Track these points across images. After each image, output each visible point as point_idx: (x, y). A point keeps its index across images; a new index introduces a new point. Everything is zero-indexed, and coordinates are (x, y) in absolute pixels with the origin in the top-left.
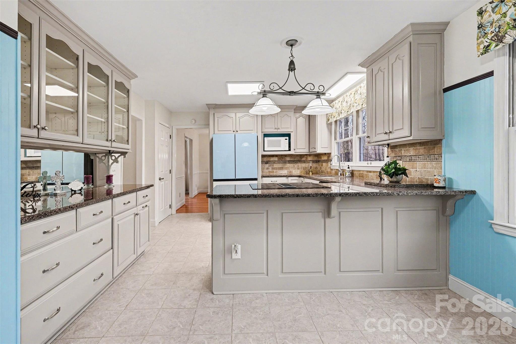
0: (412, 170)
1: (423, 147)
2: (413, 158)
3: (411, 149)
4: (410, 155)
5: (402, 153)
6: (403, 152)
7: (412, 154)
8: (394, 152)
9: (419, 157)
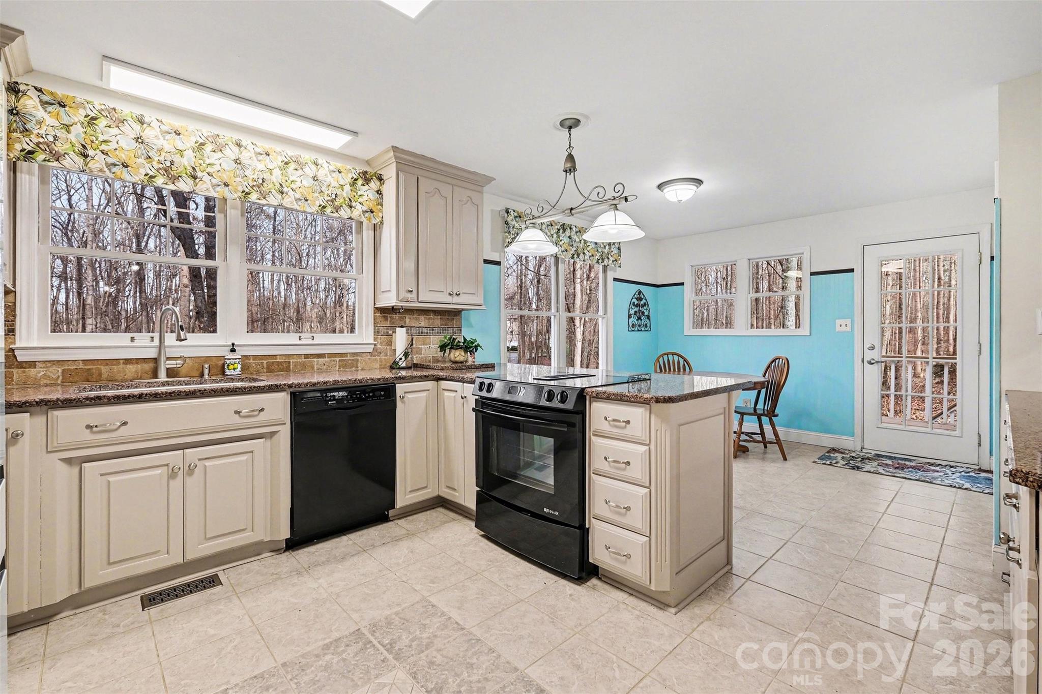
0: (423, 346)
1: (439, 317)
2: (425, 330)
3: (422, 318)
4: (420, 325)
5: (405, 322)
6: (407, 321)
7: (422, 324)
8: (389, 319)
9: (433, 330)
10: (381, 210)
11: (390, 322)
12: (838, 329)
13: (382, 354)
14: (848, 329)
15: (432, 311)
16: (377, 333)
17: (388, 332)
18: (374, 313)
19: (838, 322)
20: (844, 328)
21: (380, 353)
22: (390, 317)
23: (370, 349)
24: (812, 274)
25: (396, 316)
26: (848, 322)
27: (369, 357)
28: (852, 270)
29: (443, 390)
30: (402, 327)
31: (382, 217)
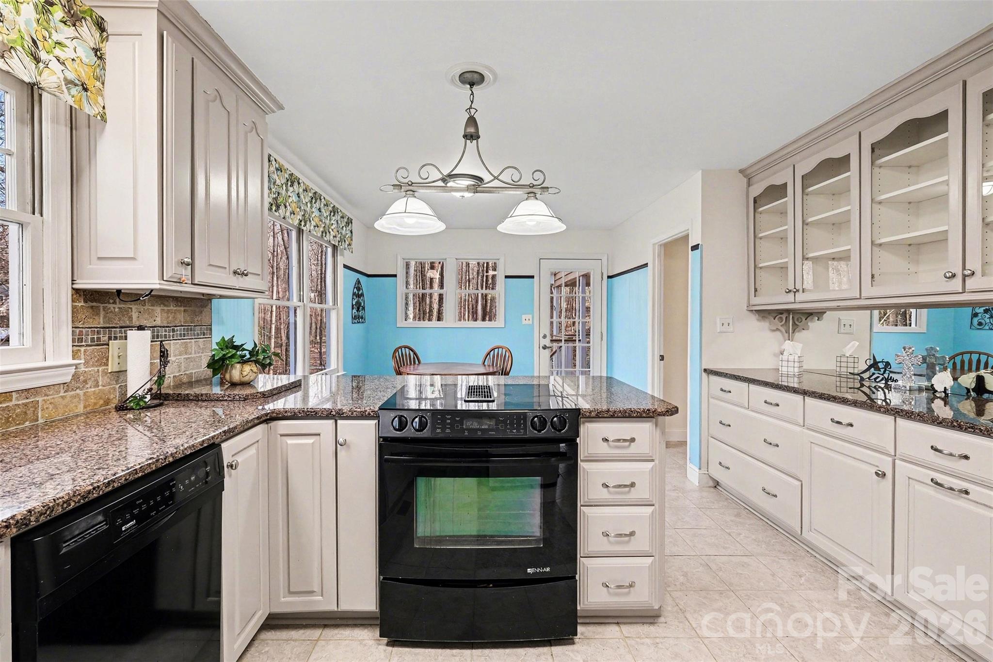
1: (182, 309)
2: (162, 332)
3: (157, 309)
4: (154, 324)
5: (130, 318)
6: (135, 315)
7: (158, 322)
8: (102, 313)
9: (173, 331)
10: (100, 92)
11: (105, 317)
12: (524, 322)
13: (90, 383)
14: (531, 322)
15: (173, 297)
16: (78, 340)
17: (99, 339)
18: (73, 301)
19: (524, 317)
20: (527, 322)
21: (85, 382)
22: (104, 308)
23: (66, 376)
24: (507, 277)
25: (115, 307)
26: (530, 316)
27: (62, 394)
28: (532, 277)
29: (282, 435)
30: (141, 328)
31: (104, 108)
